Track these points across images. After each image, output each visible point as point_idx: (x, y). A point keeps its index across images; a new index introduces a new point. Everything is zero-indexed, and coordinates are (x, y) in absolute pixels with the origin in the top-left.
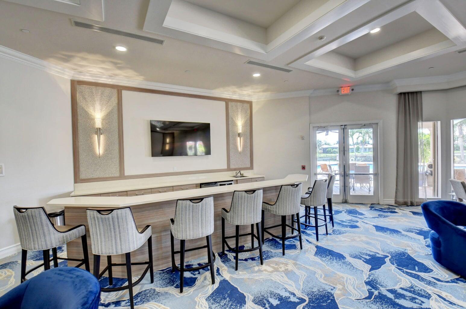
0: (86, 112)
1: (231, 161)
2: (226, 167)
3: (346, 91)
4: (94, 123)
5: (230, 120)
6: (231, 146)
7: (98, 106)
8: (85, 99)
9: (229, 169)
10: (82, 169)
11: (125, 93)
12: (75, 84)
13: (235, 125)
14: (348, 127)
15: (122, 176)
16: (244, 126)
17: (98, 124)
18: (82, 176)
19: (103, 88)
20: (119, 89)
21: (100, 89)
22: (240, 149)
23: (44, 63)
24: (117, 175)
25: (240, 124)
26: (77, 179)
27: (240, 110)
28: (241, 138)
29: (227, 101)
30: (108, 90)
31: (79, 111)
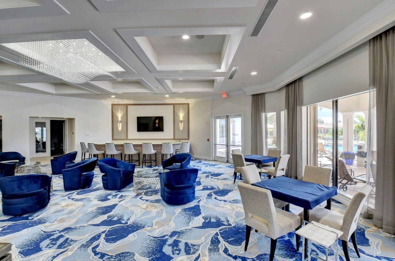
0: (116, 115)
1: (176, 135)
2: (173, 138)
3: (225, 96)
4: (118, 119)
5: (175, 114)
6: (176, 127)
7: (120, 113)
8: (116, 110)
9: (174, 139)
10: (114, 136)
11: (129, 106)
12: (113, 105)
13: (178, 116)
14: (230, 117)
15: (127, 139)
16: (184, 117)
17: (120, 119)
18: (114, 138)
19: (121, 106)
20: (127, 105)
21: (120, 106)
22: (181, 129)
23: (101, 100)
24: (125, 138)
25: (181, 115)
26: (113, 139)
27: (181, 109)
28: (182, 123)
29: (174, 105)
30: (123, 106)
31: (114, 115)
